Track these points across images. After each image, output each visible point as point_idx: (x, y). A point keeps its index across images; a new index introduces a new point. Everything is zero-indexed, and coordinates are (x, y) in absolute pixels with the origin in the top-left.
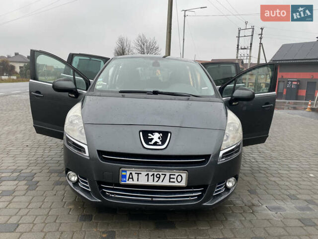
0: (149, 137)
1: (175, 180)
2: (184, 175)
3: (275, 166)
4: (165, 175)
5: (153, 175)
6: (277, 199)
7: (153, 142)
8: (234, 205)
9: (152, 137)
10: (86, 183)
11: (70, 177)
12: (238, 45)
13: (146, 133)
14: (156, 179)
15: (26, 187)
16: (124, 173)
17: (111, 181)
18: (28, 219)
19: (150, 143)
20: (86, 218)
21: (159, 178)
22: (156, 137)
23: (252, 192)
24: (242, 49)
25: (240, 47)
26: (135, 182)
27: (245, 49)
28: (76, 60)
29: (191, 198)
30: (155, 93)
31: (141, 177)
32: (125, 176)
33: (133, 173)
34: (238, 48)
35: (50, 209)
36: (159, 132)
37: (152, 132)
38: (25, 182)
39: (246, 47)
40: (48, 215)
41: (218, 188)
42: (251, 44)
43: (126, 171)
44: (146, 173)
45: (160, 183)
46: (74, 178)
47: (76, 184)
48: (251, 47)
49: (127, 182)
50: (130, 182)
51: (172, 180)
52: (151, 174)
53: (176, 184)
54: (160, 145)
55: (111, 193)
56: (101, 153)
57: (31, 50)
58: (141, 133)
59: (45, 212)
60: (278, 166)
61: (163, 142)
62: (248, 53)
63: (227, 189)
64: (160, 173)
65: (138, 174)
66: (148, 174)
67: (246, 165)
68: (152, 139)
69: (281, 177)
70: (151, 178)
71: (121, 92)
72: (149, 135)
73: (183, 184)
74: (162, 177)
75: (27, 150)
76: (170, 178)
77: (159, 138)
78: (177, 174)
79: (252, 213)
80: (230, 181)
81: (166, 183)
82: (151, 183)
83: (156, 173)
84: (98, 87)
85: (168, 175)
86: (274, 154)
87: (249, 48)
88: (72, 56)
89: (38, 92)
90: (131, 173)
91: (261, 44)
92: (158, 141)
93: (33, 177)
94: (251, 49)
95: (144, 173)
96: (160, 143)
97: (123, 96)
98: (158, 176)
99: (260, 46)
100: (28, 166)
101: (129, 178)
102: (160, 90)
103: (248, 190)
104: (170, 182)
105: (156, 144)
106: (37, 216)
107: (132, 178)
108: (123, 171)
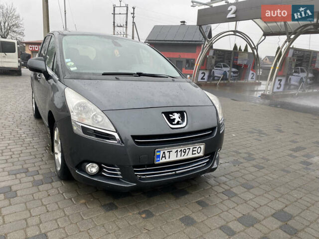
0: (171, 118)
1: (196, 152)
2: (203, 147)
4: (190, 149)
5: (181, 150)
11: (87, 169)
12: (114, 22)
14: (183, 154)
16: (158, 154)
19: (174, 123)
21: (185, 152)
22: (176, 117)
24: (118, 26)
25: (116, 25)
26: (167, 160)
27: (121, 26)
29: (203, 165)
31: (171, 155)
32: (159, 156)
33: (166, 152)
34: (114, 25)
39: (122, 25)
42: (126, 22)
43: (160, 151)
44: (176, 150)
45: (186, 157)
47: (98, 174)
48: (126, 25)
49: (161, 161)
50: (164, 160)
51: (194, 152)
52: (179, 150)
53: (197, 155)
54: (181, 124)
55: (142, 175)
58: (163, 115)
62: (125, 31)
64: (186, 148)
65: (170, 152)
66: (177, 151)
68: (175, 119)
70: (179, 154)
72: (170, 115)
73: (201, 154)
74: (187, 151)
76: (193, 151)
77: (179, 118)
78: (198, 147)
81: (190, 156)
82: (179, 158)
83: (183, 149)
84: (72, 69)
85: (191, 148)
87: (125, 26)
90: (164, 153)
91: (133, 23)
92: (180, 120)
94: (126, 27)
95: (174, 151)
96: (181, 122)
98: (185, 151)
99: (133, 25)
101: (162, 157)
104: (193, 154)
105: (178, 123)
107: (165, 157)
108: (158, 152)
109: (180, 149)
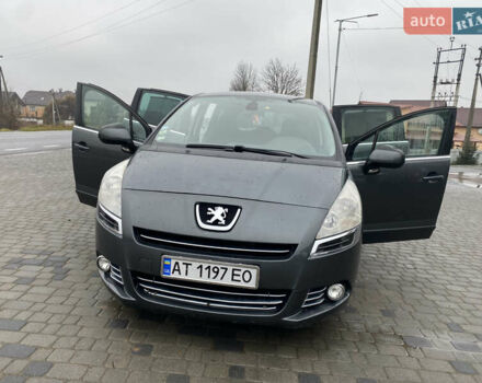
0: (208, 213)
1: (240, 278)
2: (254, 272)
3: (446, 278)
4: (226, 269)
5: (209, 267)
6: (425, 328)
7: (213, 219)
8: (349, 329)
9: (213, 212)
10: (118, 273)
11: (100, 263)
12: (436, 78)
13: (204, 207)
14: (213, 275)
15: (51, 275)
16: (167, 262)
17: (149, 272)
18: (42, 317)
19: (208, 221)
20: (120, 324)
21: (217, 273)
22: (218, 213)
23: (387, 313)
24: (442, 83)
25: (438, 81)
26: (183, 277)
27: (448, 83)
28: (146, 98)
29: (266, 308)
30: (239, 149)
31: (192, 270)
32: (168, 267)
33: (181, 263)
34: (435, 81)
35: (75, 306)
36: (224, 206)
37: (214, 206)
38: (51, 269)
39: (450, 81)
40: (69, 314)
41: (311, 296)
42: (459, 75)
43: (170, 260)
44: (199, 264)
45: (217, 281)
46: (105, 265)
47: (107, 273)
48: (459, 80)
49: (172, 276)
50: (176, 275)
51: (235, 278)
52: (205, 266)
53: (242, 284)
54: (222, 225)
55: (151, 290)
56: (138, 231)
57: (78, 84)
58: (198, 206)
59: (66, 309)
60: (449, 278)
61: (228, 221)
62: (454, 91)
63: (329, 301)
64: (219, 267)
65: (187, 265)
66: (201, 267)
67: (394, 273)
68: (213, 215)
69: (447, 295)
70: (205, 272)
71: (188, 146)
72: (209, 209)
73: (252, 285)
74: (222, 272)
75: (67, 226)
76: (233, 275)
77: (223, 215)
78: (243, 270)
79: (374, 344)
80: (334, 290)
81: (227, 281)
82: (205, 279)
83: (212, 266)
84: (159, 138)
85: (230, 269)
86: (451, 260)
87: (456, 82)
88: (140, 93)
89: (83, 143)
90: (177, 263)
91: (478, 74)
92: (221, 219)
93: (65, 263)
94: (458, 84)
95: (195, 265)
96: (223, 222)
97: (188, 152)
99: (477, 79)
100: (63, 248)
101: (174, 270)
102: (246, 146)
103: (382, 311)
104: (233, 280)
105: (216, 223)
106: (54, 314)
107: (179, 270)
108: (166, 259)
109: (207, 265)
